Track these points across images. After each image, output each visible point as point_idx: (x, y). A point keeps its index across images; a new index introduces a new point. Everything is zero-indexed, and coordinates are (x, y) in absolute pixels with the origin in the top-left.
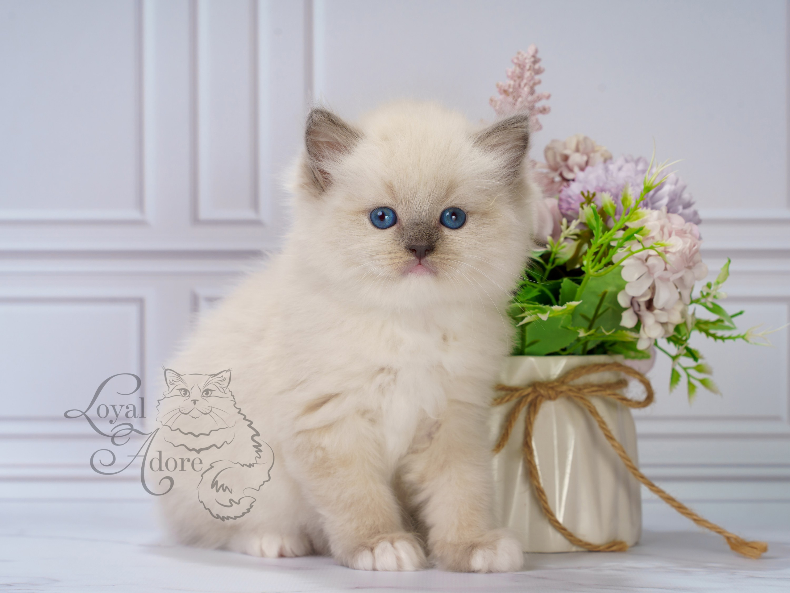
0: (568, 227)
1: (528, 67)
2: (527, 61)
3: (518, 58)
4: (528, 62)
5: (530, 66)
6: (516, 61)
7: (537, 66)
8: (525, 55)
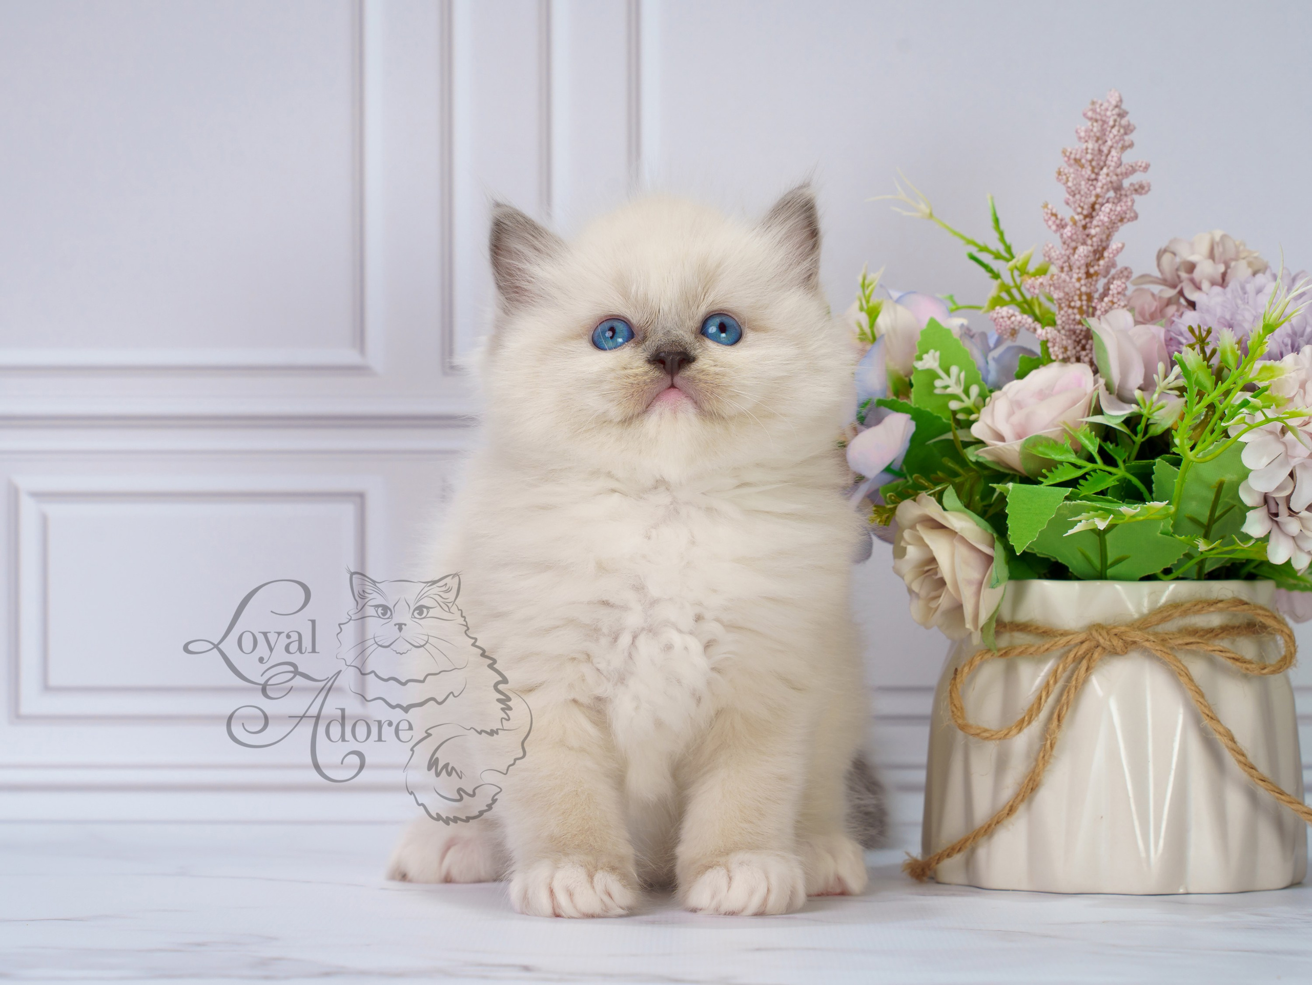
0: (1166, 377)
1: (1111, 123)
2: (1109, 113)
3: (1094, 111)
4: (1111, 116)
5: (1115, 121)
6: (1090, 114)
7: (1124, 122)
8: (1106, 105)
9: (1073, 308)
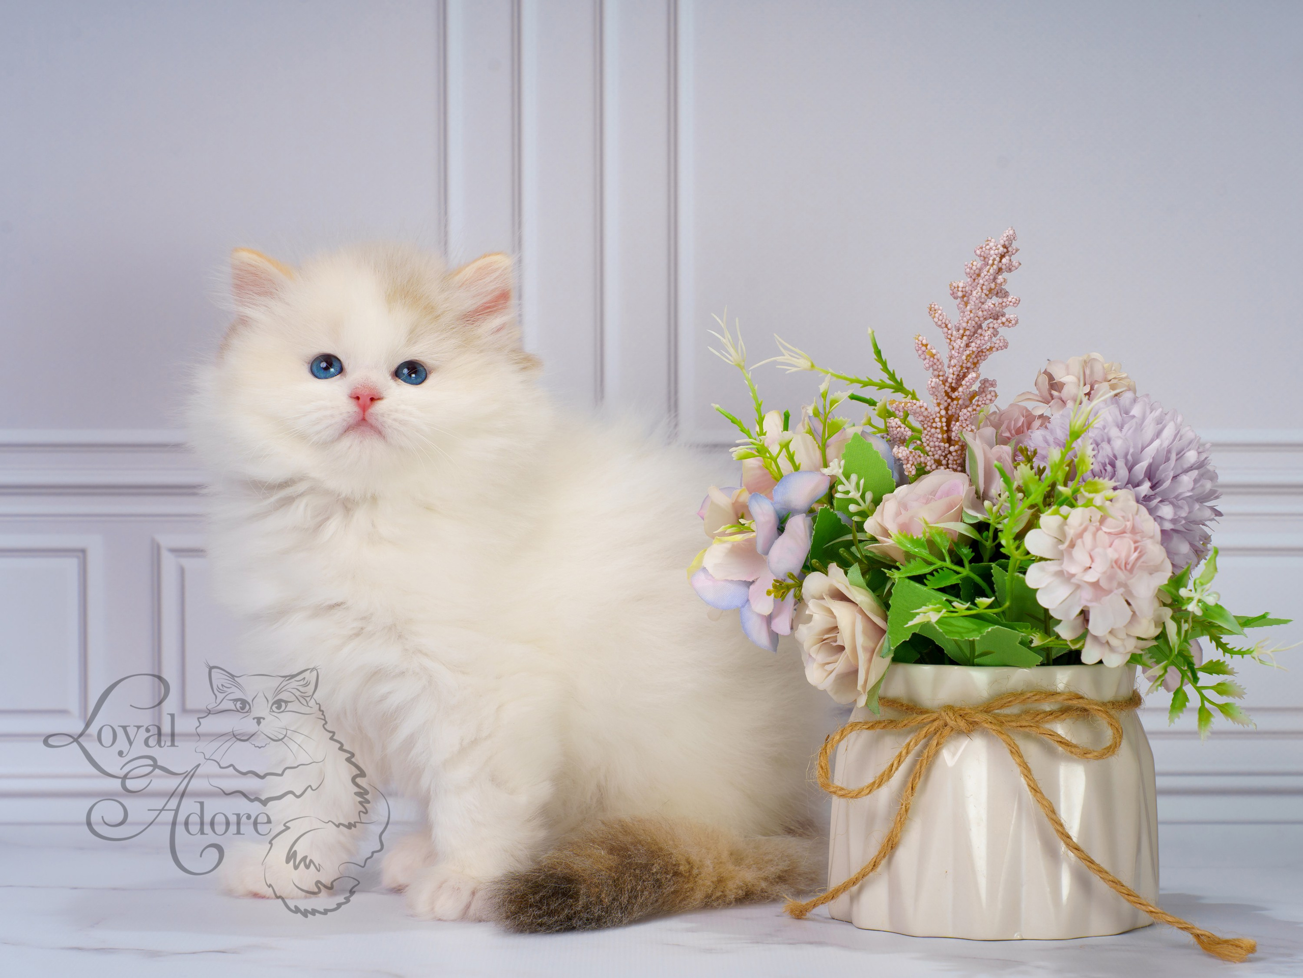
9: (936, 428)
